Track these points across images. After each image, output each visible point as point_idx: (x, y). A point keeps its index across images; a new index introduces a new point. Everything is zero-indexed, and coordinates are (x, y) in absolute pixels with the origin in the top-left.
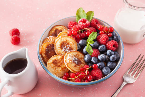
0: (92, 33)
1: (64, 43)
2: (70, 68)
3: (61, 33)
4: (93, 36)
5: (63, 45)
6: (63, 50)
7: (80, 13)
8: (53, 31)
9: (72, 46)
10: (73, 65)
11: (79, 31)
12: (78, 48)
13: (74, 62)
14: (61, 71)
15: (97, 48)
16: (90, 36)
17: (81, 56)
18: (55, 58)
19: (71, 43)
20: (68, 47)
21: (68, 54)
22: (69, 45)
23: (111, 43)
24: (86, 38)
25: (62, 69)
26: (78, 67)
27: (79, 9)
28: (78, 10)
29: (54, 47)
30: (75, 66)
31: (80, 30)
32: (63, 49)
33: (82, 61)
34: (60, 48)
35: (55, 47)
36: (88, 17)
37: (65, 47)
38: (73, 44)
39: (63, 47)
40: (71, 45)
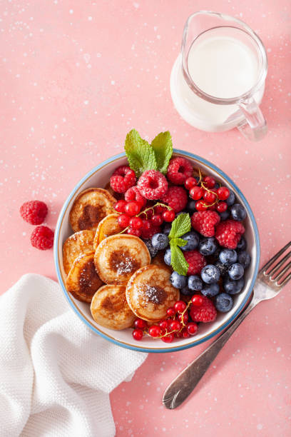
1: (116, 255)
2: (145, 317)
3: (102, 224)
4: (182, 225)
5: (116, 259)
6: (119, 272)
7: (135, 144)
8: (80, 214)
9: (137, 257)
10: (151, 307)
11: (144, 212)
12: (151, 255)
13: (150, 301)
14: (125, 319)
15: (197, 249)
16: (174, 224)
17: (162, 274)
18: (106, 295)
19: (132, 251)
20: (130, 263)
21: (132, 283)
22: (128, 256)
23: (227, 236)
24: (164, 227)
25: (127, 315)
26: (161, 307)
27: (131, 132)
28: (128, 136)
29: (94, 267)
30: (156, 309)
31: (147, 210)
32: (118, 271)
33: (167, 289)
34: (111, 269)
35: (98, 269)
36: (160, 156)
37: (122, 263)
38: (139, 253)
39: (117, 266)
40: (134, 257)
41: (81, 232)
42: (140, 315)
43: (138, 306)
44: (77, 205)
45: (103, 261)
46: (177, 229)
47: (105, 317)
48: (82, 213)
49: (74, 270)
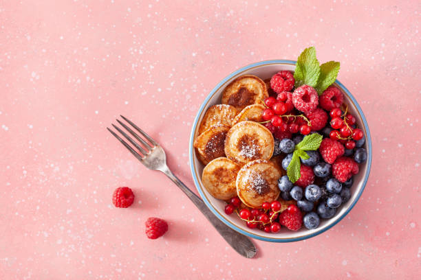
0: (313, 135)
1: (247, 138)
2: (244, 200)
3: (248, 109)
4: (310, 142)
5: (244, 141)
6: (242, 153)
7: (308, 59)
8: (234, 91)
9: (264, 149)
10: (253, 193)
11: (287, 116)
12: (274, 153)
13: (254, 189)
14: (226, 192)
15: (312, 167)
16: (306, 138)
17: (275, 173)
18: (222, 165)
19: (261, 141)
20: (254, 150)
21: (248, 167)
22: (256, 144)
23: (342, 169)
24: (296, 136)
25: (230, 190)
26: (260, 198)
27: (310, 48)
28: (306, 50)
29: (225, 139)
30: (256, 196)
31: (290, 115)
32: (242, 151)
33: (272, 187)
34: (237, 147)
35: (228, 142)
36: (322, 77)
37: (248, 147)
38: (266, 146)
39: (243, 147)
40: (261, 147)
41: (228, 106)
42: (241, 195)
43: (243, 188)
44: (236, 84)
45: (234, 138)
46: (306, 144)
47: (211, 182)
48: (237, 91)
49: (208, 132)
